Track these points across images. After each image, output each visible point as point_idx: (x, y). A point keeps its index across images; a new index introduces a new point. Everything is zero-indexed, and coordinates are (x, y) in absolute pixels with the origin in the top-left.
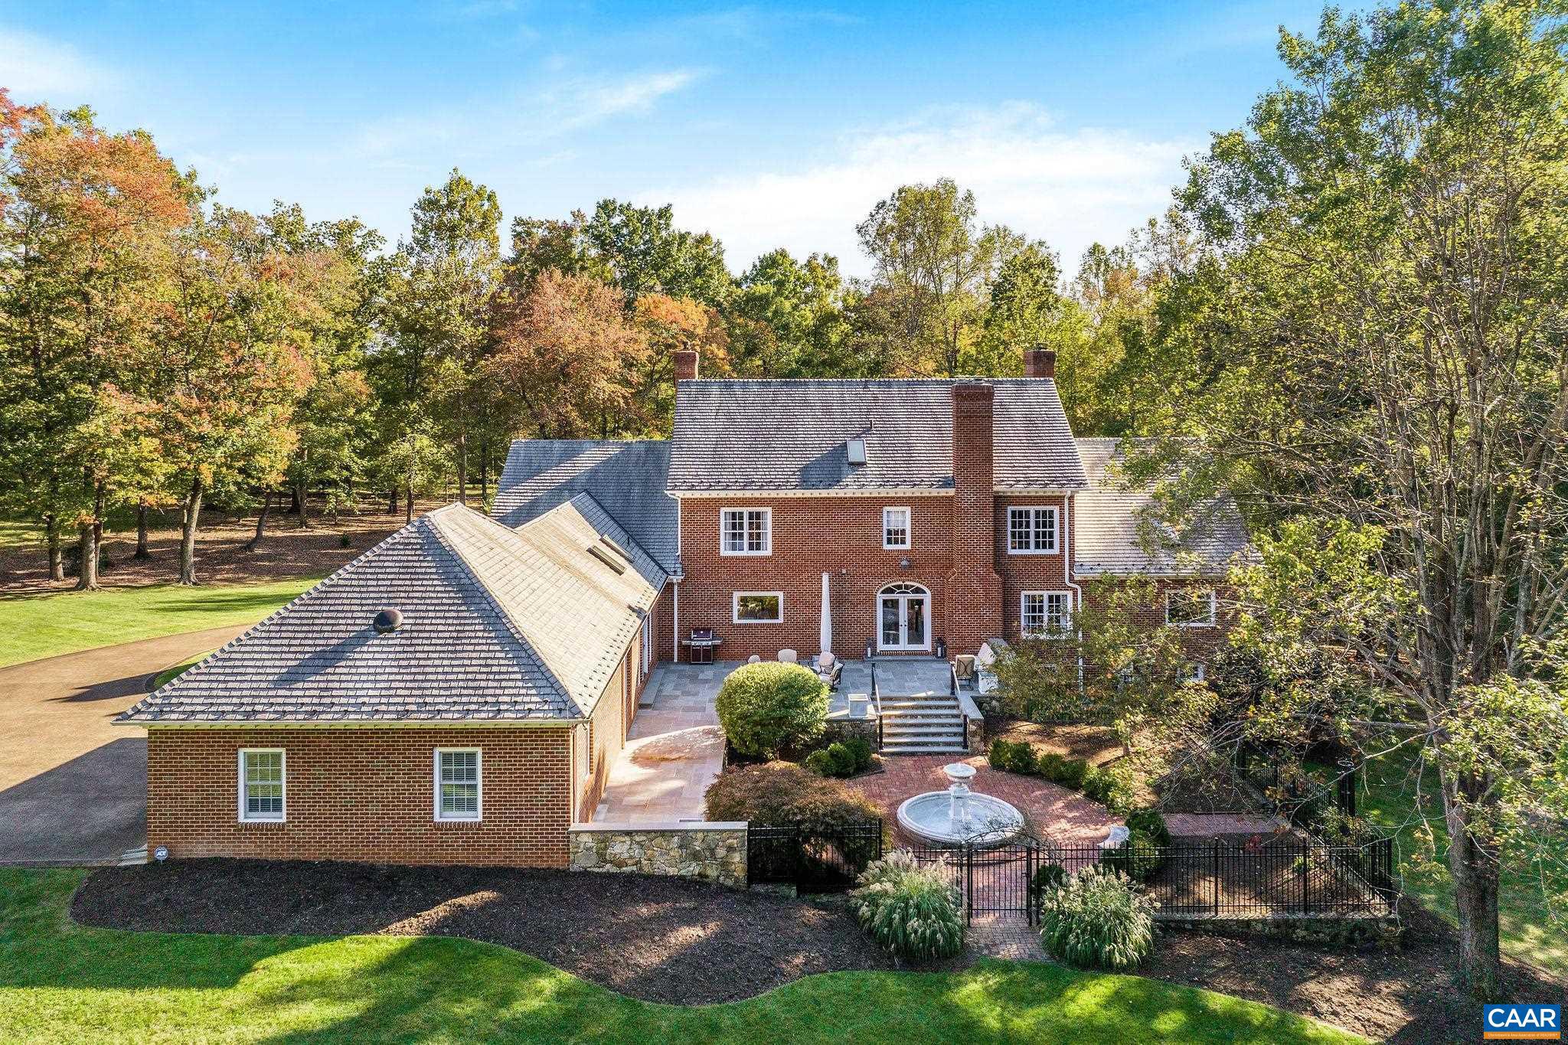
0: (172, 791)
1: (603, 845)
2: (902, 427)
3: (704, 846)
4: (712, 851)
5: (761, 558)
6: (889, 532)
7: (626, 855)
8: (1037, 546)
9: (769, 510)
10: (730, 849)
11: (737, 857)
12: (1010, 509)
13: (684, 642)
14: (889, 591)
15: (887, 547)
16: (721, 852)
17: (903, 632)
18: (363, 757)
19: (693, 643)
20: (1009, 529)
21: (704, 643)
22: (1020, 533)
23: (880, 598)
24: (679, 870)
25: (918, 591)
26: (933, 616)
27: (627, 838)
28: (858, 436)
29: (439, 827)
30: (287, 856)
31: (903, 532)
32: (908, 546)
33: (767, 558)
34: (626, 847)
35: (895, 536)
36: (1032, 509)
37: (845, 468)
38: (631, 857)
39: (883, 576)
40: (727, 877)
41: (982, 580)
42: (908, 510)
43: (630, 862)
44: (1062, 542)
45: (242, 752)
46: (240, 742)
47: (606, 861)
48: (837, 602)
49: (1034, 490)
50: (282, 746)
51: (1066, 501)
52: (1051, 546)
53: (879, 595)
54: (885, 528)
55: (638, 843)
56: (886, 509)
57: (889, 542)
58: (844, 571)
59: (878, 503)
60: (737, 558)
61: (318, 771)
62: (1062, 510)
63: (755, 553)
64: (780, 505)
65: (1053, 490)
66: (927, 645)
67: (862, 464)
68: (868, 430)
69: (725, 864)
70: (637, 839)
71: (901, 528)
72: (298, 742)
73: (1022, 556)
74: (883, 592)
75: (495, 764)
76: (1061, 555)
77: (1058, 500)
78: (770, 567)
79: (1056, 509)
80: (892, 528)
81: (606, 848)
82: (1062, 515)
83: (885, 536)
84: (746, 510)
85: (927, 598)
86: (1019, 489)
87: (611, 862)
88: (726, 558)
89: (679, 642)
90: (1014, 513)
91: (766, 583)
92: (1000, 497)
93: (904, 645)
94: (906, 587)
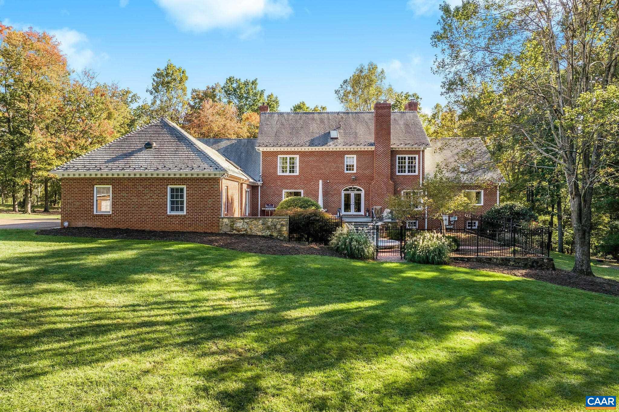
0: (70, 201)
1: (232, 223)
2: (353, 127)
3: (272, 224)
4: (275, 226)
5: (294, 176)
6: (347, 166)
7: (241, 227)
8: (409, 172)
9: (298, 156)
10: (282, 225)
11: (285, 229)
12: (398, 156)
13: (262, 209)
14: (347, 190)
15: (346, 172)
16: (278, 226)
17: (353, 207)
18: (141, 189)
19: (266, 209)
20: (397, 164)
21: (271, 209)
22: (402, 166)
23: (343, 193)
24: (262, 233)
25: (359, 190)
26: (365, 200)
27: (242, 221)
28: (335, 130)
29: (169, 216)
30: (112, 227)
31: (353, 166)
32: (355, 171)
33: (297, 176)
34: (242, 224)
35: (350, 168)
36: (407, 156)
37: (329, 140)
38: (243, 228)
39: (344, 184)
40: (280, 236)
41: (385, 184)
42: (355, 156)
43: (243, 230)
44: (419, 170)
45: (96, 186)
46: (95, 182)
47: (234, 230)
48: (325, 194)
49: (408, 148)
50: (111, 184)
51: (421, 152)
52: (415, 172)
53: (342, 191)
54: (345, 164)
55: (246, 222)
56: (346, 156)
57: (347, 170)
58: (328, 181)
59: (342, 154)
60: (284, 176)
61: (124, 194)
62: (419, 156)
63: (292, 174)
64: (302, 154)
65: (415, 147)
66: (362, 213)
67: (337, 138)
68: (339, 128)
69: (280, 231)
70: (246, 221)
71: (352, 164)
72: (116, 182)
73: (403, 176)
74: (344, 191)
75: (191, 191)
76: (419, 176)
77: (417, 152)
78: (298, 179)
79: (417, 156)
80: (348, 164)
81: (234, 224)
82: (419, 158)
83: (345, 167)
84: (288, 156)
85: (363, 194)
86: (402, 147)
87: (235, 230)
88: (280, 176)
89: (261, 208)
90: (399, 158)
91: (296, 186)
92: (394, 151)
93: (352, 212)
94: (354, 188)
